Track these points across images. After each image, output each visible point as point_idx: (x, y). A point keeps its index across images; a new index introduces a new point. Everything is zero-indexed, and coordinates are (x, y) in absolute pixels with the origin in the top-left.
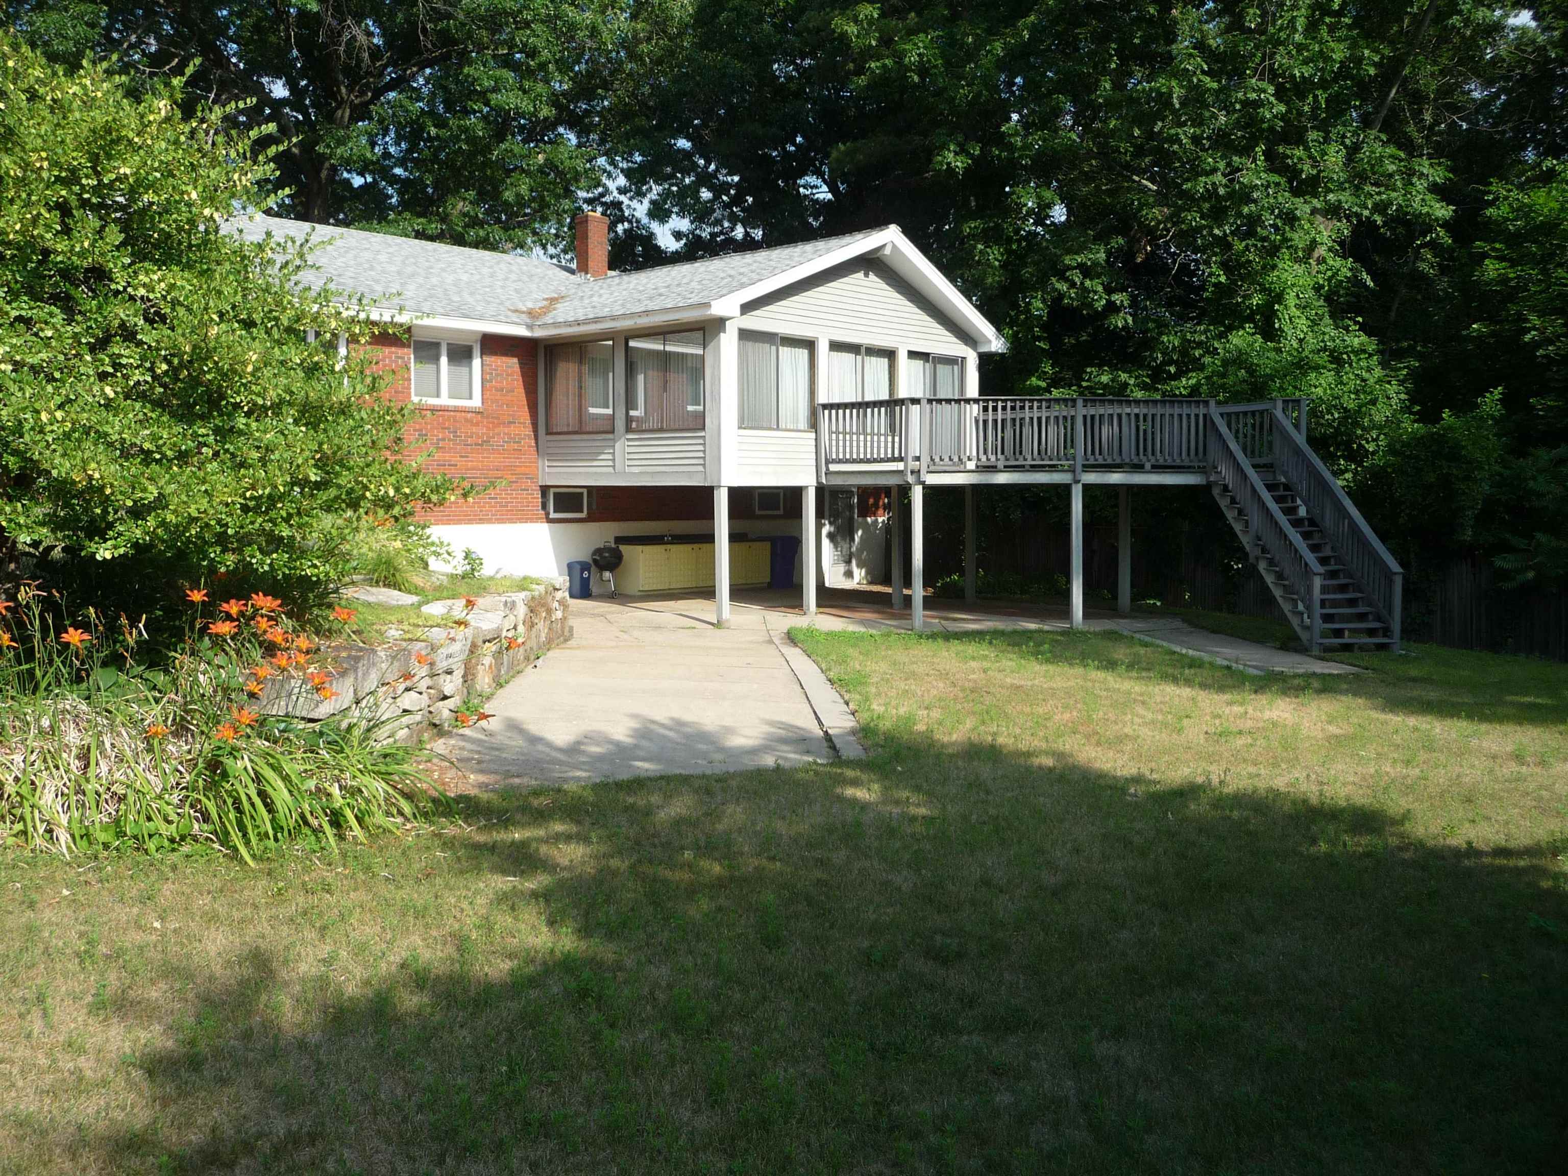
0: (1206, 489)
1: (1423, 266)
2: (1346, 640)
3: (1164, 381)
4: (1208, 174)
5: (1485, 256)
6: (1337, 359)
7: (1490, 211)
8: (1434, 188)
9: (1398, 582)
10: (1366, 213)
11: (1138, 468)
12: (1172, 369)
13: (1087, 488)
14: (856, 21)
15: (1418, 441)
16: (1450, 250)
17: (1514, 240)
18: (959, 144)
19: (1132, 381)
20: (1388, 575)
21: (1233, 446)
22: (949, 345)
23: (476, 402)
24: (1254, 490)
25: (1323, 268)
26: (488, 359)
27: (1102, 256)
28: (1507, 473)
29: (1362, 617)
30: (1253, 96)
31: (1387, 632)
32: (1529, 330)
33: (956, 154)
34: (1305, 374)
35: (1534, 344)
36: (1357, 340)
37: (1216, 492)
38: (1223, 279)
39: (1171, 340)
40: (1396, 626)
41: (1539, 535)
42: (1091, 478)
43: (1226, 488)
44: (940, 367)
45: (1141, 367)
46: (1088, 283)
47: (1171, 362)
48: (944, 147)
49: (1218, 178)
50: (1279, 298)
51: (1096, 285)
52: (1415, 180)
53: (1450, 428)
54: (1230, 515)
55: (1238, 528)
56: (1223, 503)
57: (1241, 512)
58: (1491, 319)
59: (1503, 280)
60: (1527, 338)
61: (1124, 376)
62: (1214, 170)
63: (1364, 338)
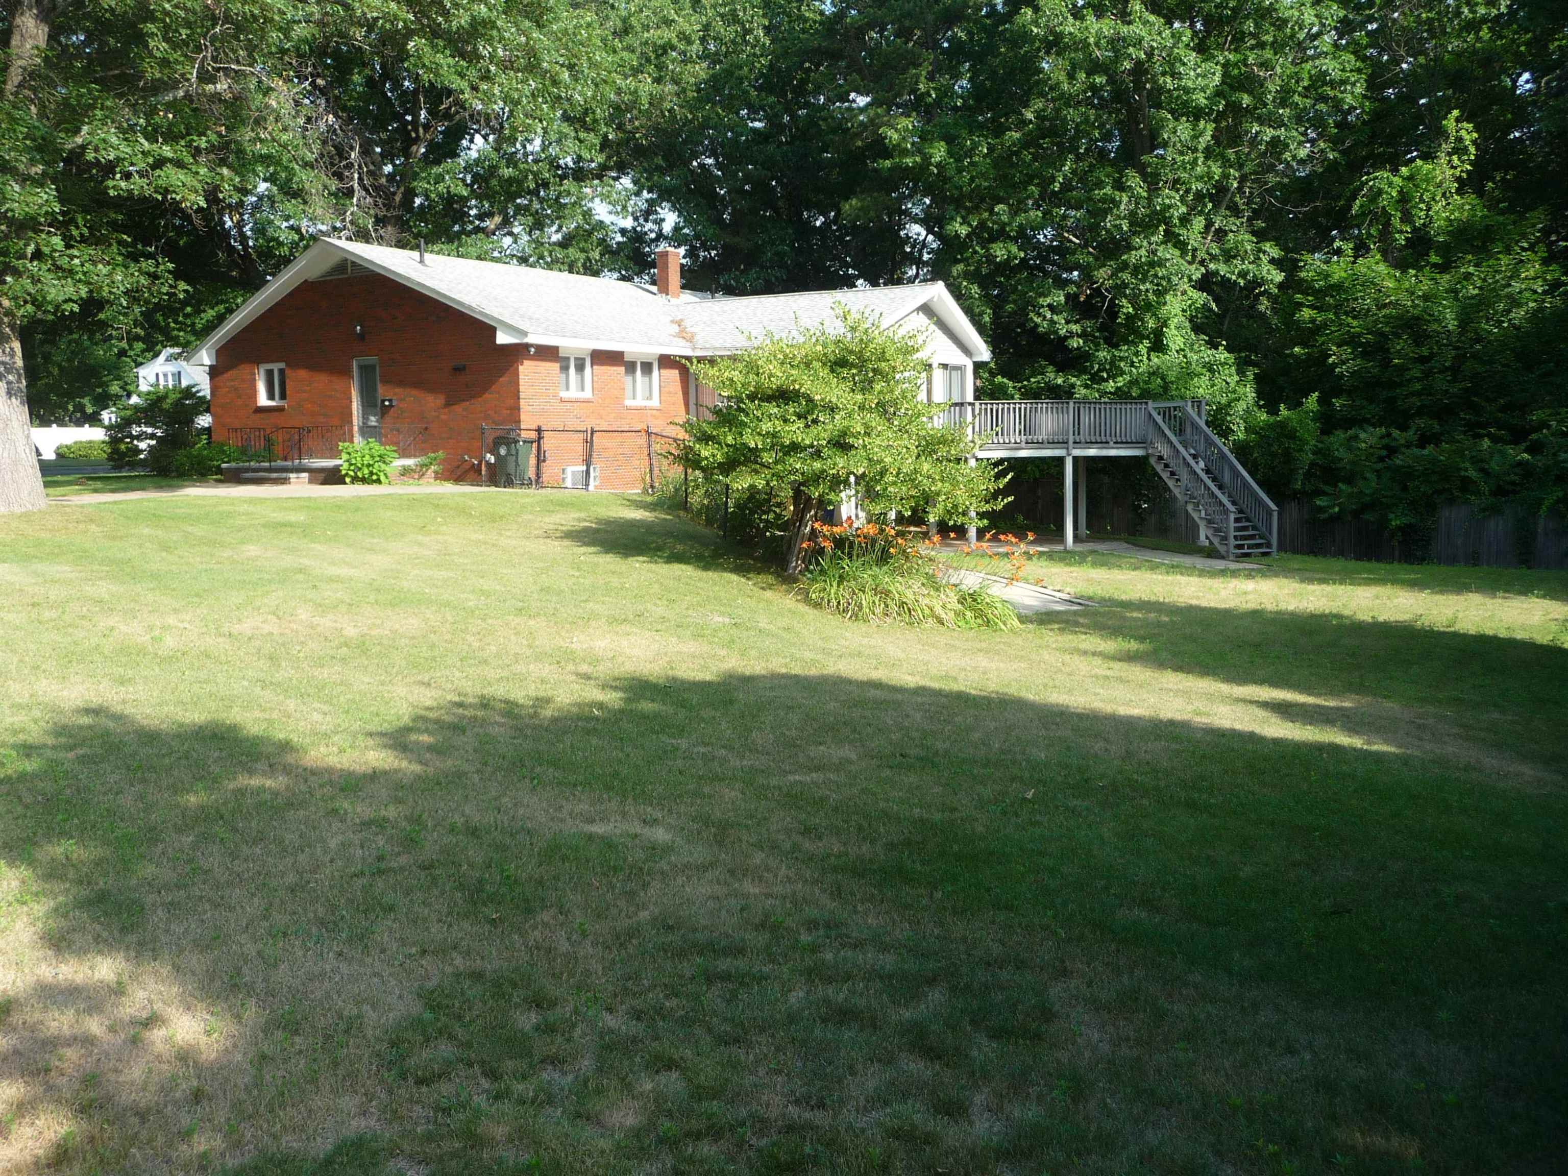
0: (1145, 458)
1: (1262, 308)
2: (1246, 551)
3: (1099, 383)
4: (1136, 249)
5: (1301, 305)
6: (1210, 368)
7: (1303, 274)
8: (1272, 261)
9: (1275, 514)
10: (1234, 277)
11: (1104, 444)
12: (1105, 375)
13: (1076, 459)
14: (896, 130)
15: (1269, 426)
16: (1277, 296)
17: (1320, 294)
18: (963, 217)
19: (1079, 383)
20: (1269, 512)
21: (1167, 432)
22: (956, 357)
23: (655, 402)
24: (1184, 459)
25: (1185, 298)
26: (663, 371)
27: (1062, 298)
28: (1320, 445)
29: (1252, 537)
30: (1167, 201)
31: (1269, 545)
32: (1330, 356)
33: (961, 224)
34: (1192, 379)
35: (1335, 365)
36: (1222, 355)
37: (1153, 461)
38: (1131, 310)
39: (1102, 354)
40: (1274, 541)
41: (1340, 485)
42: (1078, 452)
43: (1161, 458)
44: (954, 373)
45: (1085, 373)
46: (1055, 318)
47: (1105, 370)
48: (953, 219)
49: (1143, 252)
50: (1165, 324)
51: (1060, 319)
52: (1261, 255)
53: (1288, 419)
54: (1165, 476)
55: (1171, 483)
56: (1159, 468)
57: (1173, 473)
58: (1304, 345)
59: (1313, 321)
60: (1331, 360)
61: (1073, 380)
62: (1141, 247)
63: (1227, 355)
